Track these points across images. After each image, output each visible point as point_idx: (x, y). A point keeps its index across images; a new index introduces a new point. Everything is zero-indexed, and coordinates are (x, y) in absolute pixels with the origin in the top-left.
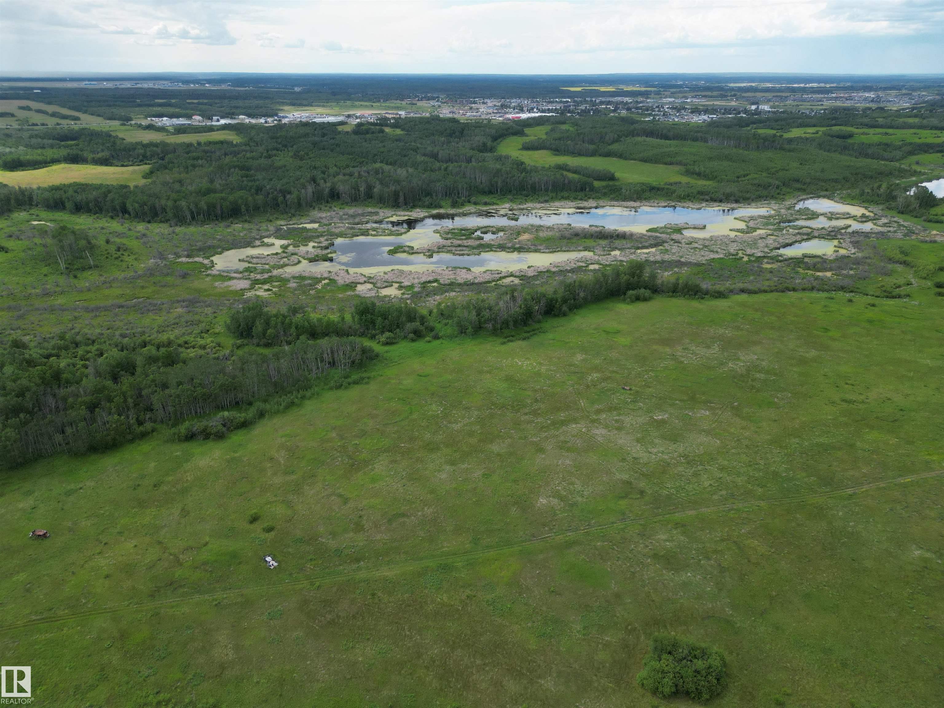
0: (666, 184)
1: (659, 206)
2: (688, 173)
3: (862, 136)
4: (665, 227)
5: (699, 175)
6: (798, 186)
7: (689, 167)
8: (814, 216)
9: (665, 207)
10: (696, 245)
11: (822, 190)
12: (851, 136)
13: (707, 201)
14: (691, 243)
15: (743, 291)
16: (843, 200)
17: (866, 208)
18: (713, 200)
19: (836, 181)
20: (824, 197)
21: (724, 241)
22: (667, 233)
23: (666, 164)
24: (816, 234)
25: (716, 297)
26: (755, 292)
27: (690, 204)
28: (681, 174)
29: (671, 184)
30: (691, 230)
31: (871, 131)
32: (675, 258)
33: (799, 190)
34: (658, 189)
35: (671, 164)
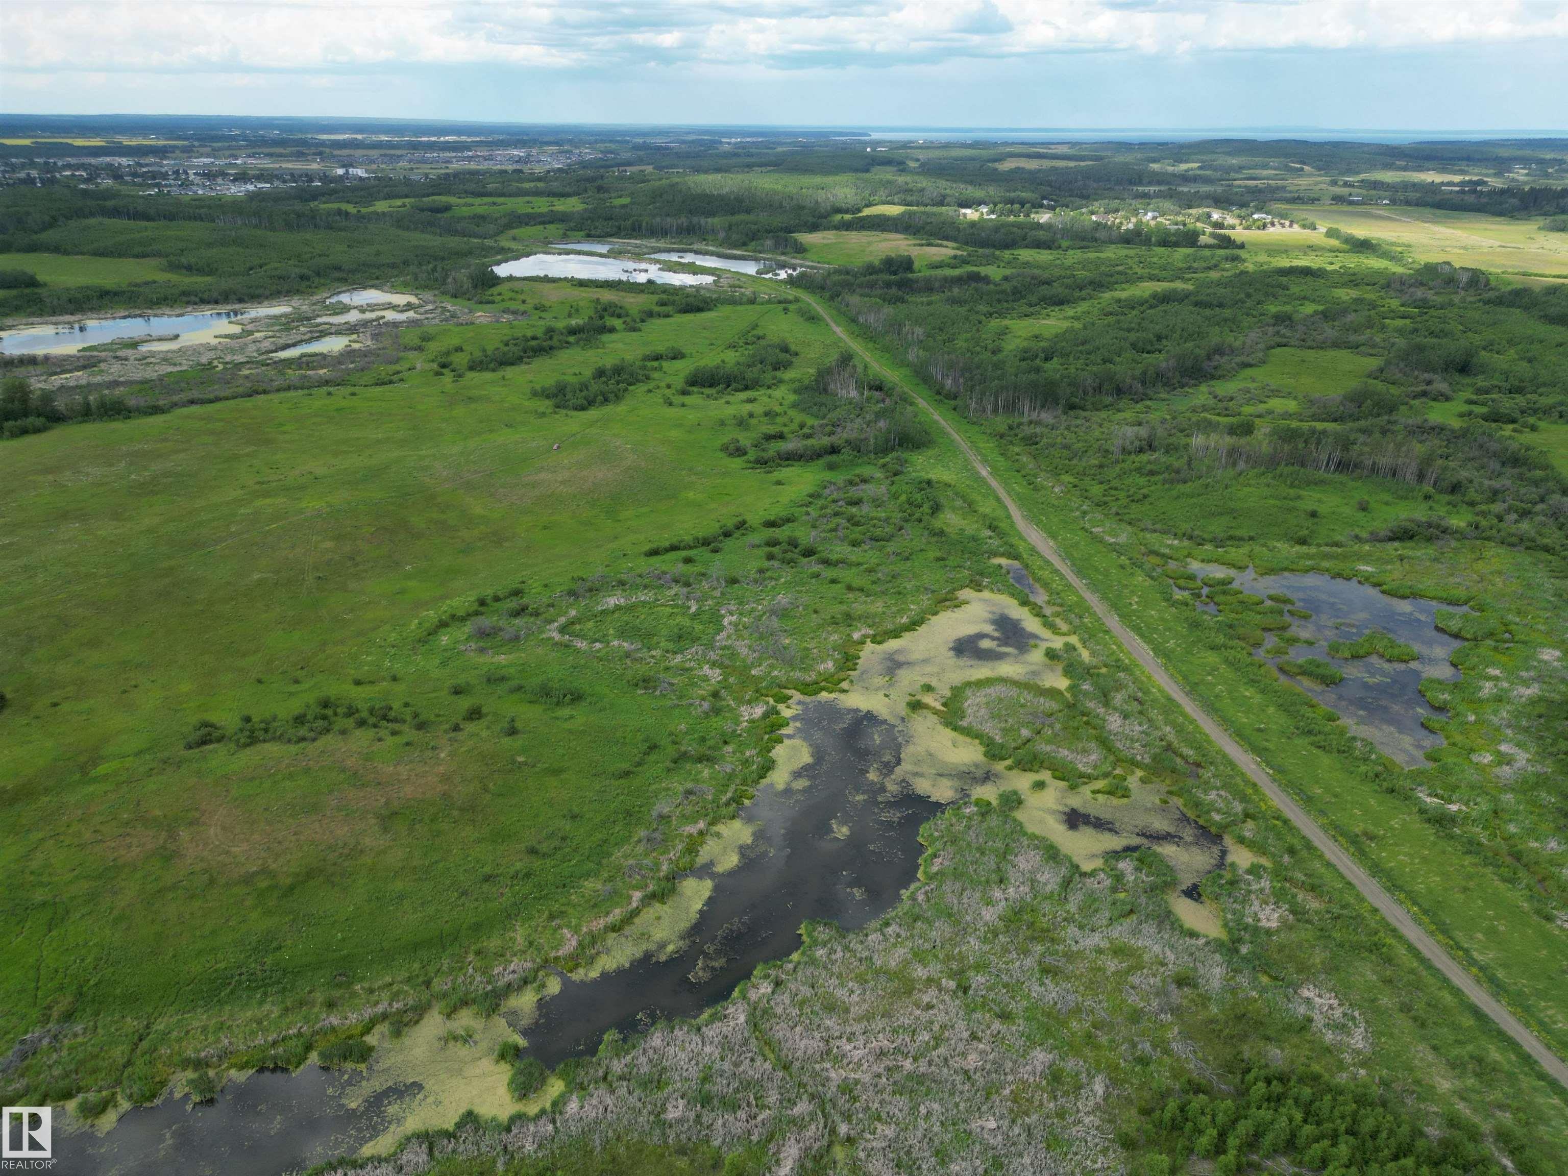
0: (130, 284)
1: (114, 318)
2: (174, 267)
3: (464, 209)
4: (112, 343)
5: (189, 268)
6: (337, 274)
7: (172, 258)
8: (346, 309)
9: (125, 317)
10: (152, 360)
11: (372, 279)
12: (447, 208)
13: (195, 303)
14: (145, 358)
15: (192, 402)
16: (394, 290)
17: (416, 295)
18: (204, 301)
19: (393, 266)
20: (372, 287)
21: (196, 350)
22: (110, 350)
23: (137, 256)
24: (333, 330)
25: (151, 414)
26: (211, 401)
27: (167, 311)
28: (162, 270)
29: (137, 285)
30: (156, 343)
31: (478, 201)
32: (111, 378)
33: (339, 280)
34: (116, 294)
35: (144, 256)
